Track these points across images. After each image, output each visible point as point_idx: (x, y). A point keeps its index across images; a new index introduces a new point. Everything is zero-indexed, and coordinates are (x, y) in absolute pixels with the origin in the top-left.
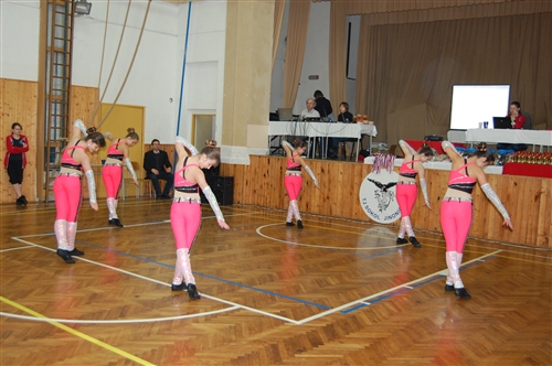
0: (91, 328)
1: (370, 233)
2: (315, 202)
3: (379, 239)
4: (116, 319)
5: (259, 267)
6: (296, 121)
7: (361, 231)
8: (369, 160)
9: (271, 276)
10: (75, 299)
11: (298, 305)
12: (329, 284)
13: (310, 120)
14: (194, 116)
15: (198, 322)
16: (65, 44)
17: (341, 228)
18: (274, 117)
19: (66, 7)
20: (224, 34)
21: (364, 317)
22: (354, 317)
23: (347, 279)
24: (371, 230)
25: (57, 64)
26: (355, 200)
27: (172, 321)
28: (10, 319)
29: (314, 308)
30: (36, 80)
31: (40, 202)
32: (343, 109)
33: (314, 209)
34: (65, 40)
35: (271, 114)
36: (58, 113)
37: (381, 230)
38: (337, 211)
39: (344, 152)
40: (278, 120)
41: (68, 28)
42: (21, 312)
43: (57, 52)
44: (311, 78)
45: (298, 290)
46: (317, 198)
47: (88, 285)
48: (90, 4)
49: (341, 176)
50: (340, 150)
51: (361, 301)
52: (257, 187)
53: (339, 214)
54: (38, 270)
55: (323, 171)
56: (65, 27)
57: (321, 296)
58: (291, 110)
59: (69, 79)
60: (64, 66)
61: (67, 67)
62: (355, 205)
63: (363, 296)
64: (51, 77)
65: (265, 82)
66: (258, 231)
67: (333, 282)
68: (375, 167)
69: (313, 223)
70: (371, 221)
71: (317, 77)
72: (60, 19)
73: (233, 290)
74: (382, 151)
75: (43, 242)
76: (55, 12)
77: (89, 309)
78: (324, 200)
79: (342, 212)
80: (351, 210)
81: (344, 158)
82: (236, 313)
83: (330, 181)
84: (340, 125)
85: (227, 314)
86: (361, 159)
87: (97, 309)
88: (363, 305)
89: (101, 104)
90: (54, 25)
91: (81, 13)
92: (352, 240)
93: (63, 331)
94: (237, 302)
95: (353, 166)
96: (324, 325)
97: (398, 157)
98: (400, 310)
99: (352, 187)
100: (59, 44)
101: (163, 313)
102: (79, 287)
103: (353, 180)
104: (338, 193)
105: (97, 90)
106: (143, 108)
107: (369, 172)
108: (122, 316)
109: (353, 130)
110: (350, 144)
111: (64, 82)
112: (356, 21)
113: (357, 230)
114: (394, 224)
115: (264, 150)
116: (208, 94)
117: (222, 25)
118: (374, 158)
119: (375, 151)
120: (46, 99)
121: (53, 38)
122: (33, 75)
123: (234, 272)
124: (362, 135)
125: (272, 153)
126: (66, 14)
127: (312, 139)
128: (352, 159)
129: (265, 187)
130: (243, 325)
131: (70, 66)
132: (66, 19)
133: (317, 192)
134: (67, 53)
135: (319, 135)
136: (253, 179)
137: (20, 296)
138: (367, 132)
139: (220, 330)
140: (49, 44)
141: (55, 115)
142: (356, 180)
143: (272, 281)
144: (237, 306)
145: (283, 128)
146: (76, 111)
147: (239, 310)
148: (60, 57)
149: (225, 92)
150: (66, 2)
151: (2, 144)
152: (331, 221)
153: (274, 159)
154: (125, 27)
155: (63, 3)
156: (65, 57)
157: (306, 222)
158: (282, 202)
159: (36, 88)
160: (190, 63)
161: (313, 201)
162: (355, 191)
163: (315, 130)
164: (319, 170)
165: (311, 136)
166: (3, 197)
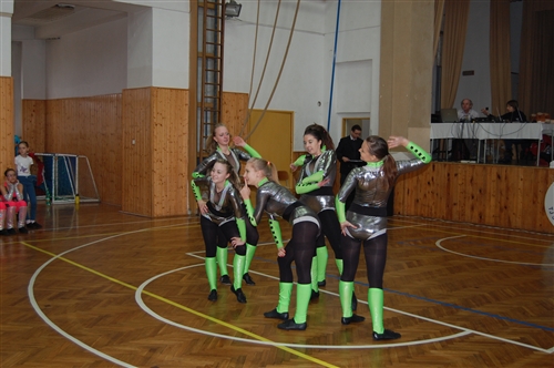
0: (324, 354)
2: (491, 212)
4: (346, 344)
5: (465, 287)
7: (548, 244)
9: (484, 297)
13: (479, 120)
14: (344, 120)
15: (436, 349)
16: (216, 49)
18: (436, 118)
19: (216, 9)
20: (376, 35)
25: (207, 70)
26: (539, 209)
27: (406, 347)
28: (234, 342)
30: (187, 88)
31: (192, 215)
33: (489, 219)
34: (215, 44)
35: (432, 115)
36: (209, 121)
38: (517, 222)
40: (440, 121)
41: (218, 32)
42: (243, 336)
43: (207, 58)
44: (465, 73)
46: (493, 208)
48: (240, 6)
49: (521, 183)
52: (421, 196)
53: (519, 225)
55: (499, 177)
56: (215, 31)
59: (221, 85)
60: (215, 71)
61: (218, 72)
62: (539, 215)
64: (204, 83)
65: (426, 79)
66: (438, 244)
69: (488, 235)
71: (472, 73)
72: (210, 21)
73: (452, 313)
76: (205, 16)
77: (311, 333)
78: (501, 210)
80: (534, 220)
82: (471, 339)
83: (508, 189)
86: (545, 164)
87: (318, 333)
89: (250, 113)
90: (205, 30)
91: (231, 16)
93: (297, 357)
94: (466, 327)
95: (537, 171)
99: (536, 195)
100: (210, 49)
103: (536, 187)
104: (518, 203)
105: (247, 96)
106: (291, 113)
108: (350, 341)
109: (533, 131)
111: (215, 88)
113: (542, 243)
116: (358, 96)
117: (376, 20)
120: (197, 107)
121: (205, 43)
123: (440, 292)
124: (544, 136)
126: (216, 17)
127: (483, 141)
129: (430, 196)
130: (488, 353)
131: (221, 72)
132: (216, 23)
133: (493, 200)
134: (217, 58)
135: (491, 137)
136: (416, 188)
137: (230, 317)
138: (549, 133)
139: (467, 358)
140: (200, 49)
142: (541, 188)
143: (489, 302)
144: (468, 331)
145: (447, 131)
146: (226, 119)
147: (472, 335)
148: (210, 63)
149: (381, 94)
150: (216, 4)
151: (156, 155)
152: (510, 233)
153: (439, 165)
154: (274, 27)
155: (212, 6)
156: (215, 62)
157: (480, 234)
158: (450, 213)
159: (187, 97)
160: (339, 64)
161: (487, 211)
162: (539, 200)
163: (486, 131)
164: (494, 177)
165: (481, 138)
166: (158, 211)
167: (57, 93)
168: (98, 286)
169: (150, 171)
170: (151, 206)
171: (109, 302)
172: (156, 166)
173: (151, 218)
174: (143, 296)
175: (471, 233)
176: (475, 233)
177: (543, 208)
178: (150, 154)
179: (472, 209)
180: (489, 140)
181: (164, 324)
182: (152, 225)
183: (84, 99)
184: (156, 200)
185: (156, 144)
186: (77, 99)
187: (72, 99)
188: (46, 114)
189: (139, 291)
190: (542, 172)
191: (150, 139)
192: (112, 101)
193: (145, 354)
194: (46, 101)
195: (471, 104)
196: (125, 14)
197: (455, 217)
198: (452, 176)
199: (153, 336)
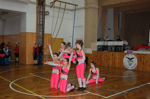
0: (49, 98)
1: (127, 72)
3: (129, 74)
4: (56, 96)
6: (105, 41)
7: (124, 72)
8: (126, 52)
10: (45, 90)
11: (106, 92)
12: (115, 87)
13: (108, 41)
14: (77, 41)
15: (78, 97)
16: (43, 23)
17: (118, 71)
18: (99, 40)
19: (43, 13)
20: (84, 18)
21: (125, 96)
22: (122, 96)
23: (120, 85)
24: (127, 71)
25: (41, 28)
26: (122, 63)
27: (71, 96)
28: (29, 95)
29: (111, 93)
30: (35, 32)
32: (118, 38)
33: (110, 65)
34: (43, 22)
35: (98, 40)
37: (130, 71)
38: (117, 66)
39: (118, 49)
40: (100, 41)
41: (43, 19)
42: (31, 93)
43: (41, 25)
44: (109, 29)
45: (106, 88)
46: (111, 63)
47: (49, 86)
48: (49, 12)
49: (118, 56)
50: (117, 49)
51: (124, 91)
52: (94, 60)
53: (117, 67)
54: (36, 82)
55: (112, 55)
56: (43, 18)
57: (113, 90)
58: (103, 38)
59: (44, 32)
60: (42, 28)
61: (43, 29)
62: (122, 64)
63: (125, 90)
64: (39, 31)
65: (96, 31)
67: (116, 86)
68: (128, 53)
69: (110, 69)
70: (127, 69)
71: (110, 29)
72: (41, 16)
74: (129, 49)
75: (37, 75)
76: (40, 15)
77: (49, 93)
78: (113, 63)
79: (118, 66)
80: (121, 66)
81: (118, 51)
82: (89, 94)
83: (115, 58)
84: (117, 42)
85: (86, 95)
86: (123, 52)
87: (51, 93)
88: (125, 93)
89: (52, 38)
90: (40, 18)
91: (47, 15)
92: (121, 74)
94: (89, 91)
95: (121, 53)
96: (114, 98)
97: (134, 51)
98: (136, 94)
99: (121, 59)
100: (41, 23)
101: (69, 94)
102: (46, 87)
103: (121, 57)
104: (117, 61)
105: (51, 34)
106: (63, 39)
107: (126, 55)
108: (58, 95)
109: (121, 43)
110: (120, 47)
111: (43, 33)
112: (121, 13)
113: (123, 71)
114: (133, 70)
115: (96, 50)
116: (80, 35)
117: (84, 16)
118: (127, 51)
119: (127, 49)
120: (38, 37)
121: (40, 21)
122: (35, 31)
124: (123, 45)
125: (98, 50)
126: (43, 15)
127: (109, 46)
128: (121, 51)
129: (96, 60)
130: (91, 98)
131: (44, 28)
132: (43, 16)
133: (111, 60)
134: (43, 25)
135: (111, 45)
136: (93, 58)
137: (31, 89)
138: (125, 44)
140: (39, 23)
141: (40, 41)
142: (122, 57)
143: (99, 85)
144: (89, 93)
145: (101, 43)
146: (45, 40)
148: (41, 26)
149: (85, 34)
150: (43, 12)
151: (27, 49)
152: (115, 69)
153: (99, 52)
154: (58, 17)
155: (42, 12)
156: (43, 26)
157: (108, 69)
158: (101, 64)
159: (35, 35)
160: (75, 27)
161: (110, 63)
162: (122, 60)
163: (110, 44)
164: (111, 55)
165: (109, 45)
166: (27, 63)
167: (5, 34)
168: (2, 81)
169: (25, 53)
170: (25, 62)
171: (2, 86)
172: (27, 52)
173: (25, 65)
174: (12, 84)
175: (106, 69)
176: (105, 69)
177: (123, 63)
178: (25, 49)
179: (106, 63)
180: (111, 46)
181: (13, 91)
182: (25, 67)
183: (12, 35)
184: (27, 61)
185: (27, 46)
186: (10, 35)
187: (9, 35)
188: (3, 39)
189: (12, 83)
190: (122, 54)
191: (25, 45)
192: (18, 36)
193: (4, 98)
194: (3, 36)
195: (108, 37)
196: (20, 14)
197: (102, 65)
198: (102, 55)
199: (9, 94)
